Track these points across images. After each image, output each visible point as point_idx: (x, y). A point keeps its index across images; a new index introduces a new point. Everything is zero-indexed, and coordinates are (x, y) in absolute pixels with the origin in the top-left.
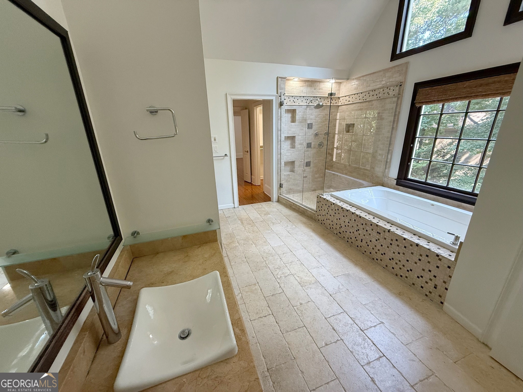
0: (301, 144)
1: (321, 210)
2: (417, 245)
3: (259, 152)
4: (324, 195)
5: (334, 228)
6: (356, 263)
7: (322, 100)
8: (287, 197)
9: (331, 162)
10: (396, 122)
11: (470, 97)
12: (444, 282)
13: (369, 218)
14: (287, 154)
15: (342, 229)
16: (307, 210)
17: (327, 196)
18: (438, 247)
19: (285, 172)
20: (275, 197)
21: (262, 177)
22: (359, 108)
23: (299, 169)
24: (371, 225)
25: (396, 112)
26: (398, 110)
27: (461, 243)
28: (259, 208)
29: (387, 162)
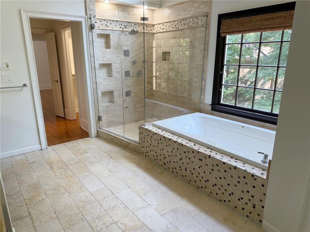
0: (118, 72)
1: (144, 141)
2: (235, 168)
3: (71, 81)
4: (146, 125)
5: (159, 159)
6: (183, 194)
7: (137, 26)
8: (108, 130)
9: (152, 90)
10: (206, 51)
11: (262, 29)
12: (261, 201)
13: (191, 146)
14: (104, 83)
15: (167, 160)
16: (130, 143)
17: (149, 126)
18: (252, 167)
19: (104, 103)
20: (93, 131)
21: (77, 111)
22: (173, 36)
23: (118, 99)
24: (193, 152)
25: (205, 41)
26: (207, 39)
27: (270, 161)
28: (74, 147)
29: (201, 89)
